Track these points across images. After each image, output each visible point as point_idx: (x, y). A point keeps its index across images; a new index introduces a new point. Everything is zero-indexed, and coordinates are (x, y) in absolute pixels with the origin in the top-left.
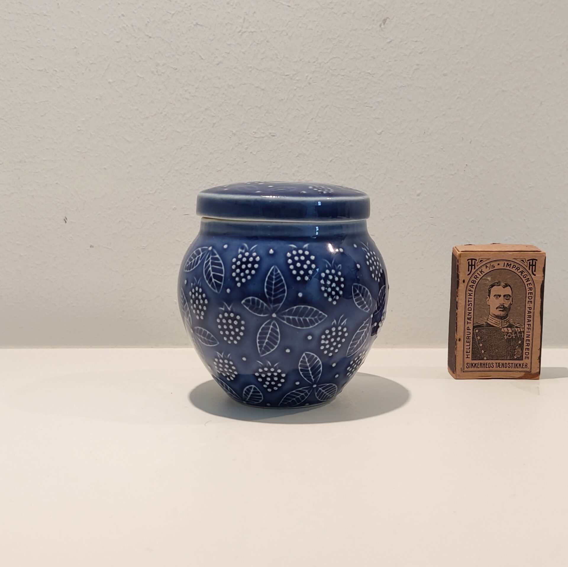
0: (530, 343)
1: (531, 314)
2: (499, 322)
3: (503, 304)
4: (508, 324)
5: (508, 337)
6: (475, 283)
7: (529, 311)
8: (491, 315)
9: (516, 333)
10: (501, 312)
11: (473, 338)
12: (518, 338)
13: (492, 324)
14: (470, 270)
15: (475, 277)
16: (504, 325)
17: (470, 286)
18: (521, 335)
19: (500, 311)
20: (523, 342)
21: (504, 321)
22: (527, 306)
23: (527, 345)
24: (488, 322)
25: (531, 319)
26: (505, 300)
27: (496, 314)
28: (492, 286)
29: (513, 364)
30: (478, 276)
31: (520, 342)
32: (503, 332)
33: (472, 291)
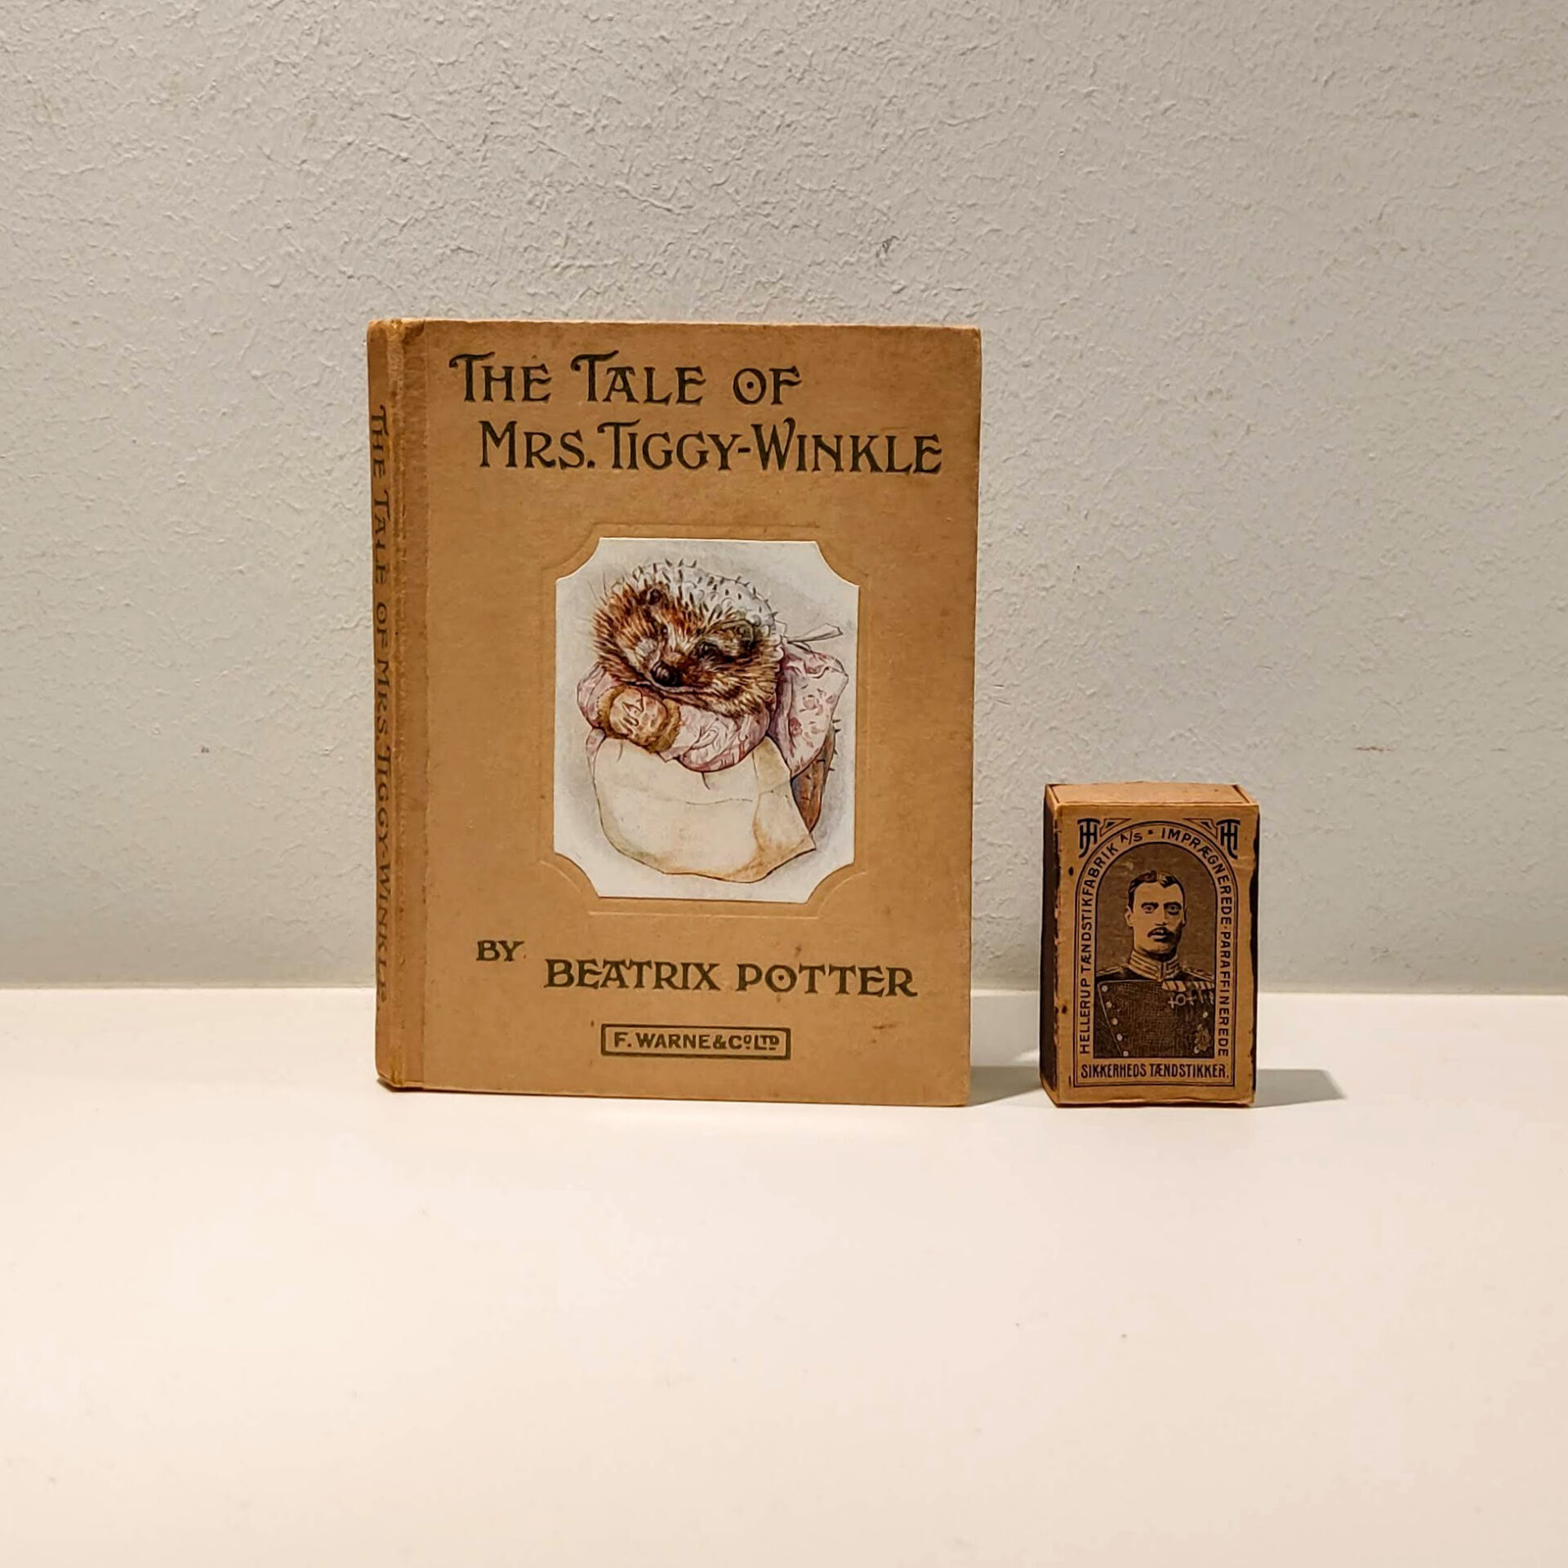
0: (1230, 1016)
1: (1230, 949)
2: (1155, 968)
3: (1165, 924)
4: (1176, 972)
5: (1176, 1003)
6: (1096, 876)
7: (1224, 942)
8: (1136, 952)
9: (1195, 993)
10: (1160, 943)
11: (1095, 1005)
12: (1202, 1006)
13: (1139, 972)
14: (1084, 845)
15: (1098, 861)
16: (1168, 974)
17: (1085, 883)
18: (1209, 1000)
19: (1157, 940)
20: (1212, 1015)
21: (1168, 964)
22: (1221, 929)
24: (1130, 967)
25: (1230, 960)
26: (1168, 915)
27: (1148, 949)
28: (1138, 882)
29: (1192, 1068)
30: (1104, 859)
31: (1205, 1015)
32: (1166, 991)
33: (1091, 894)
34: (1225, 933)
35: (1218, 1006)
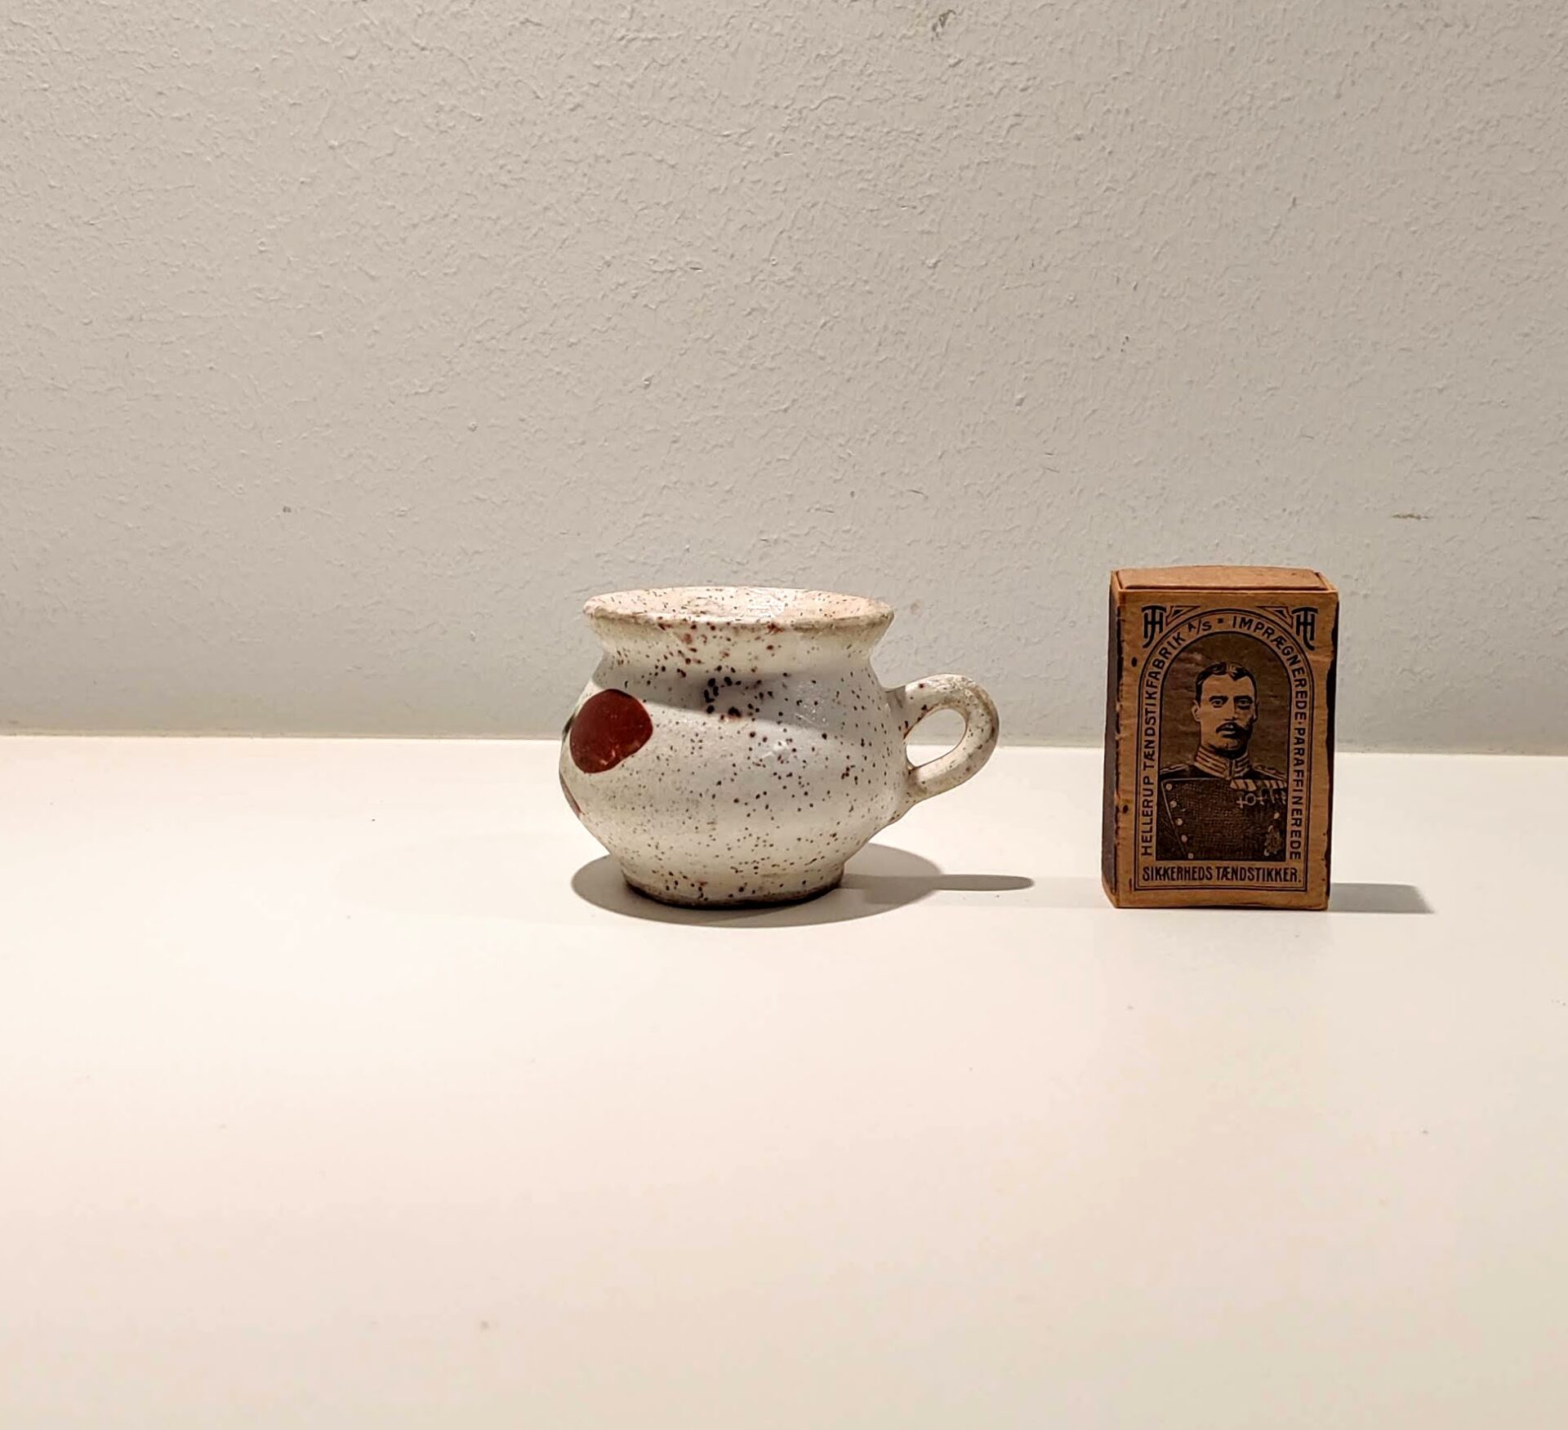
0: (1303, 817)
1: (1305, 746)
2: (1223, 766)
3: (1234, 719)
4: (1246, 770)
5: (1246, 803)
6: (1161, 668)
7: (1298, 739)
8: (1203, 748)
9: (1266, 792)
10: (1228, 740)
11: (1159, 804)
12: (1273, 806)
13: (1206, 770)
14: (1149, 634)
15: (1163, 652)
16: (1238, 772)
17: (1150, 675)
18: (1281, 799)
19: (1226, 736)
20: (1284, 816)
21: (1237, 762)
22: (1294, 724)
23: (1294, 822)
24: (1197, 764)
25: (1305, 758)
26: (1238, 710)
27: (1216, 745)
28: (1205, 675)
29: (1261, 871)
30: (1170, 649)
31: (1277, 816)
32: (1235, 791)
33: (1156, 687)
34: (1299, 730)
35: (1290, 806)
